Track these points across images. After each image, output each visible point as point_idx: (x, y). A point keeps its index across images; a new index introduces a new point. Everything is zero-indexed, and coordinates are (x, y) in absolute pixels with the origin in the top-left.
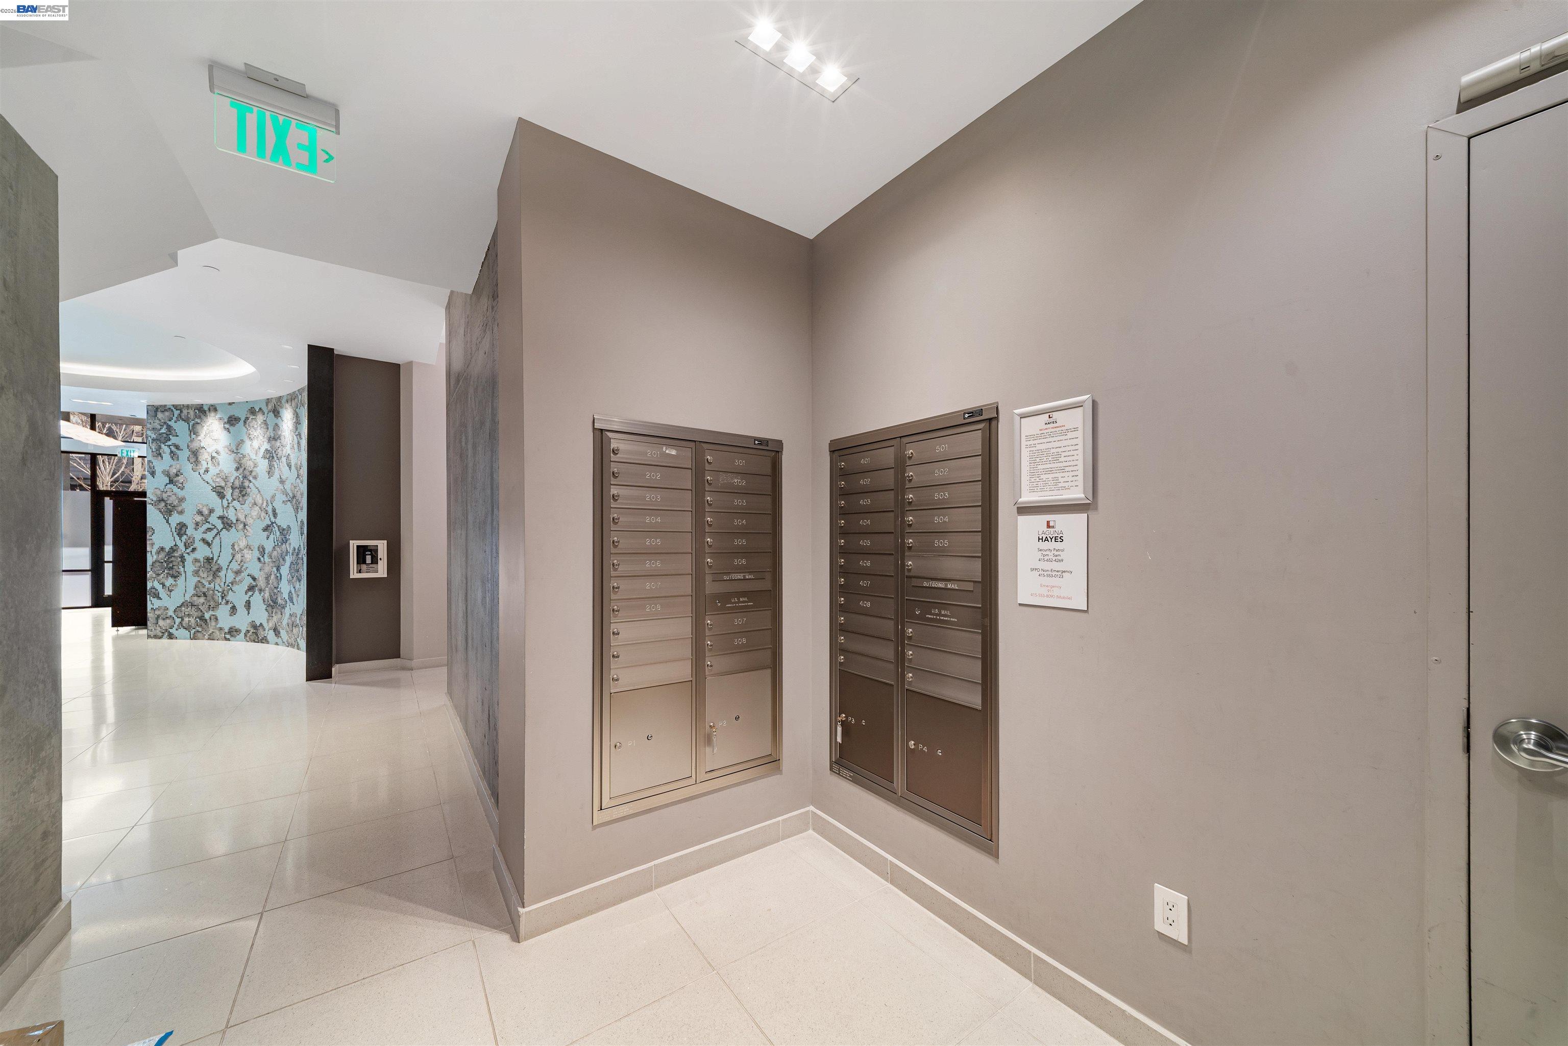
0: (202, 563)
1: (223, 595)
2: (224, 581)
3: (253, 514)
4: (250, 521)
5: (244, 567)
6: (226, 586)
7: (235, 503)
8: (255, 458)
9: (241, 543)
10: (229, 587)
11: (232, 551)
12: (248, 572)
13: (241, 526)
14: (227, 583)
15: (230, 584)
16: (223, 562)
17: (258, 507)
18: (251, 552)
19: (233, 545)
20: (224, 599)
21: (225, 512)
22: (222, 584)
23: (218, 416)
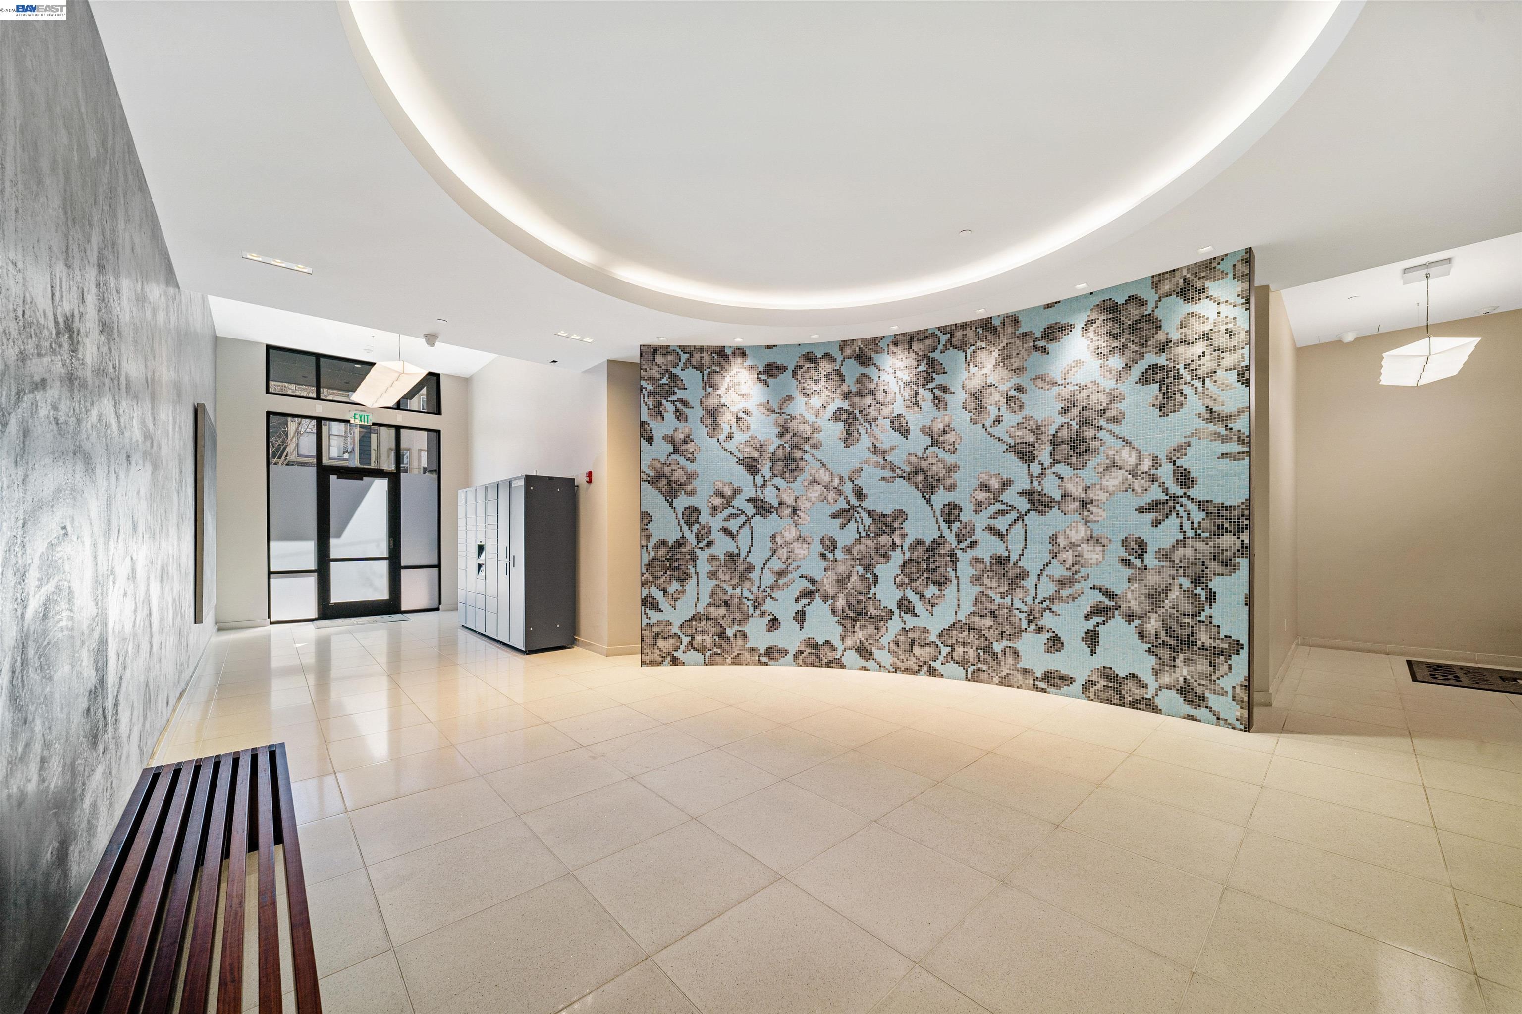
0: (723, 561)
1: (756, 604)
2: (757, 584)
3: (809, 495)
4: (803, 504)
5: (792, 567)
6: (760, 591)
7: (778, 481)
8: (815, 420)
9: (787, 534)
10: (767, 594)
11: (771, 545)
12: (800, 572)
13: (788, 511)
14: (763, 587)
15: (768, 590)
16: (756, 558)
17: (820, 486)
18: (805, 546)
19: (773, 538)
20: (758, 610)
21: (759, 492)
22: (755, 590)
23: (749, 362)
